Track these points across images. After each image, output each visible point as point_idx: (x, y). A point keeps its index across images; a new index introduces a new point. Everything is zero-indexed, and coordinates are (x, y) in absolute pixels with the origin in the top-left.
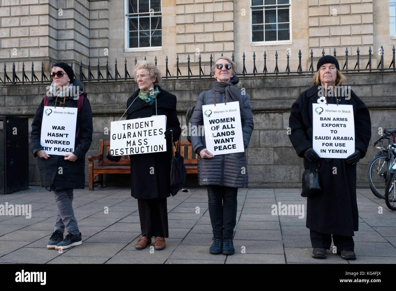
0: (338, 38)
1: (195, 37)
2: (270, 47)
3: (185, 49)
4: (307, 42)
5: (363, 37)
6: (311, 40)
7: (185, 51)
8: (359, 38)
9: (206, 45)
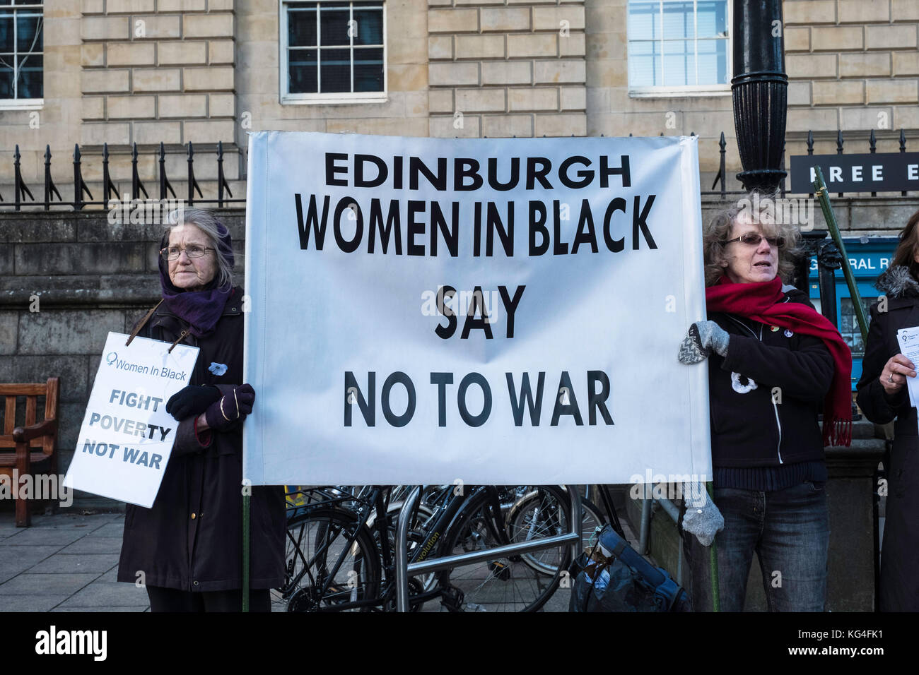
0: (501, 92)
1: (131, 78)
2: (331, 110)
3: (105, 107)
4: (425, 98)
5: (563, 90)
6: (433, 94)
7: (105, 113)
8: (550, 94)
9: (162, 99)
